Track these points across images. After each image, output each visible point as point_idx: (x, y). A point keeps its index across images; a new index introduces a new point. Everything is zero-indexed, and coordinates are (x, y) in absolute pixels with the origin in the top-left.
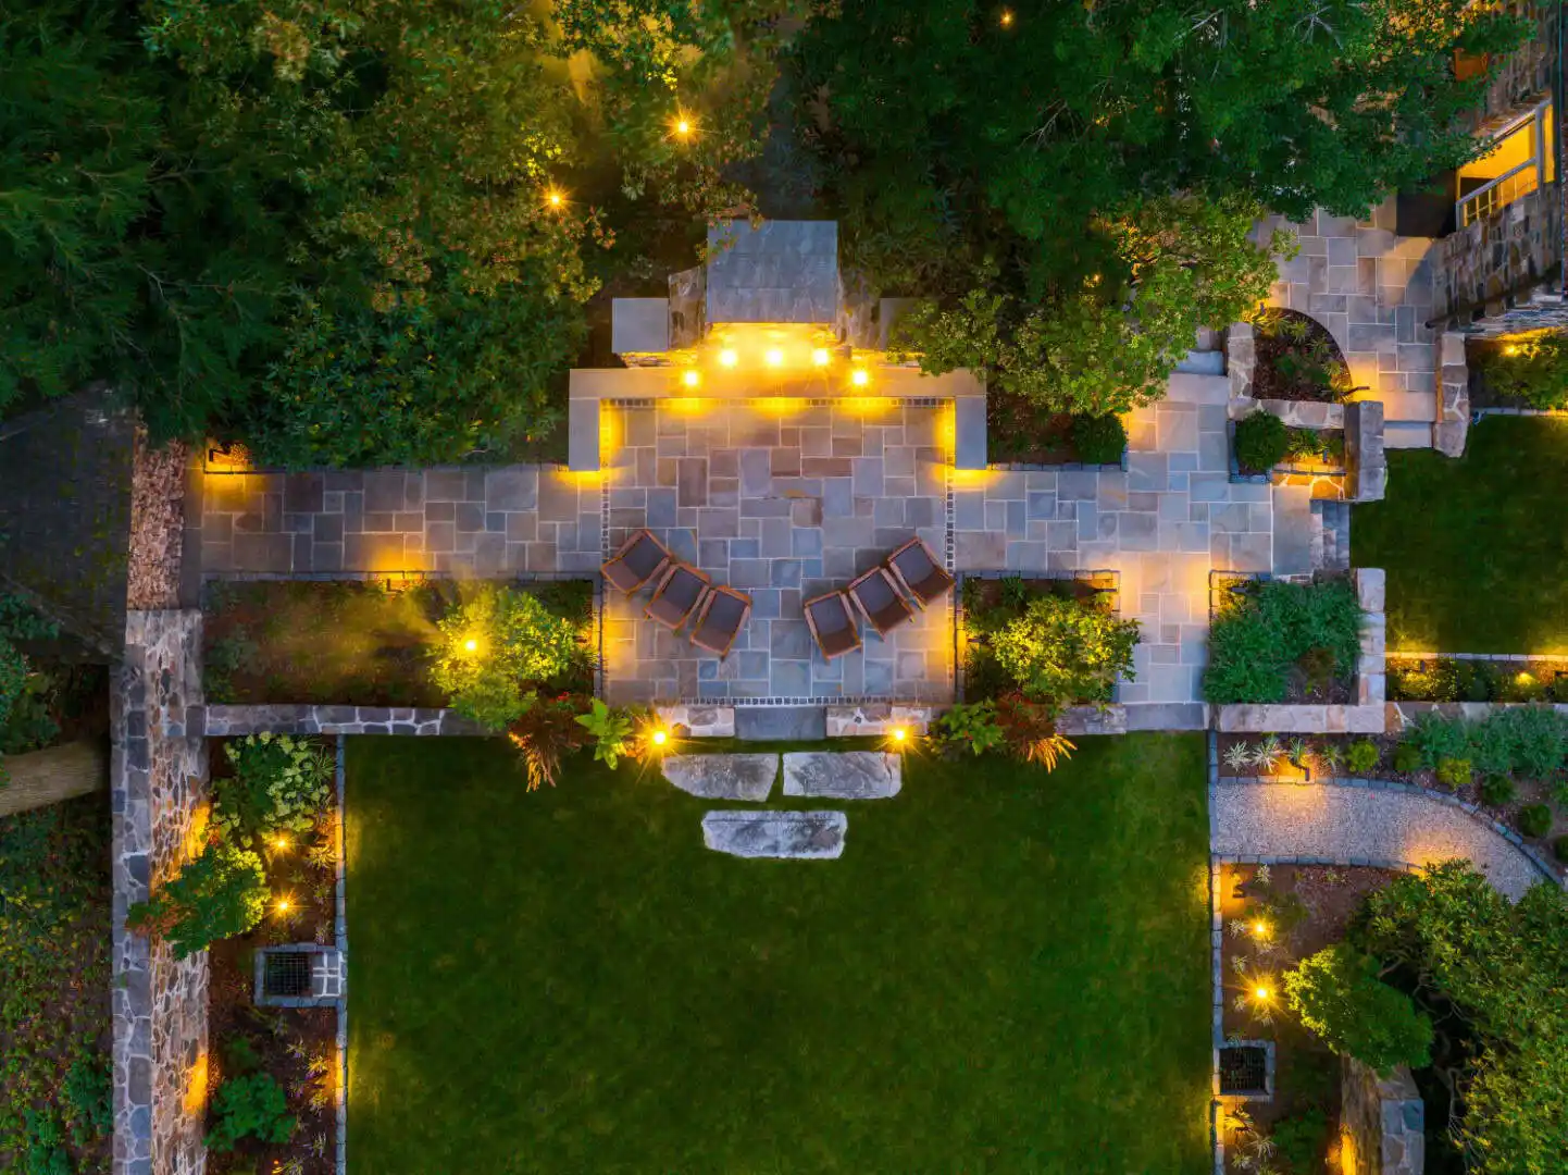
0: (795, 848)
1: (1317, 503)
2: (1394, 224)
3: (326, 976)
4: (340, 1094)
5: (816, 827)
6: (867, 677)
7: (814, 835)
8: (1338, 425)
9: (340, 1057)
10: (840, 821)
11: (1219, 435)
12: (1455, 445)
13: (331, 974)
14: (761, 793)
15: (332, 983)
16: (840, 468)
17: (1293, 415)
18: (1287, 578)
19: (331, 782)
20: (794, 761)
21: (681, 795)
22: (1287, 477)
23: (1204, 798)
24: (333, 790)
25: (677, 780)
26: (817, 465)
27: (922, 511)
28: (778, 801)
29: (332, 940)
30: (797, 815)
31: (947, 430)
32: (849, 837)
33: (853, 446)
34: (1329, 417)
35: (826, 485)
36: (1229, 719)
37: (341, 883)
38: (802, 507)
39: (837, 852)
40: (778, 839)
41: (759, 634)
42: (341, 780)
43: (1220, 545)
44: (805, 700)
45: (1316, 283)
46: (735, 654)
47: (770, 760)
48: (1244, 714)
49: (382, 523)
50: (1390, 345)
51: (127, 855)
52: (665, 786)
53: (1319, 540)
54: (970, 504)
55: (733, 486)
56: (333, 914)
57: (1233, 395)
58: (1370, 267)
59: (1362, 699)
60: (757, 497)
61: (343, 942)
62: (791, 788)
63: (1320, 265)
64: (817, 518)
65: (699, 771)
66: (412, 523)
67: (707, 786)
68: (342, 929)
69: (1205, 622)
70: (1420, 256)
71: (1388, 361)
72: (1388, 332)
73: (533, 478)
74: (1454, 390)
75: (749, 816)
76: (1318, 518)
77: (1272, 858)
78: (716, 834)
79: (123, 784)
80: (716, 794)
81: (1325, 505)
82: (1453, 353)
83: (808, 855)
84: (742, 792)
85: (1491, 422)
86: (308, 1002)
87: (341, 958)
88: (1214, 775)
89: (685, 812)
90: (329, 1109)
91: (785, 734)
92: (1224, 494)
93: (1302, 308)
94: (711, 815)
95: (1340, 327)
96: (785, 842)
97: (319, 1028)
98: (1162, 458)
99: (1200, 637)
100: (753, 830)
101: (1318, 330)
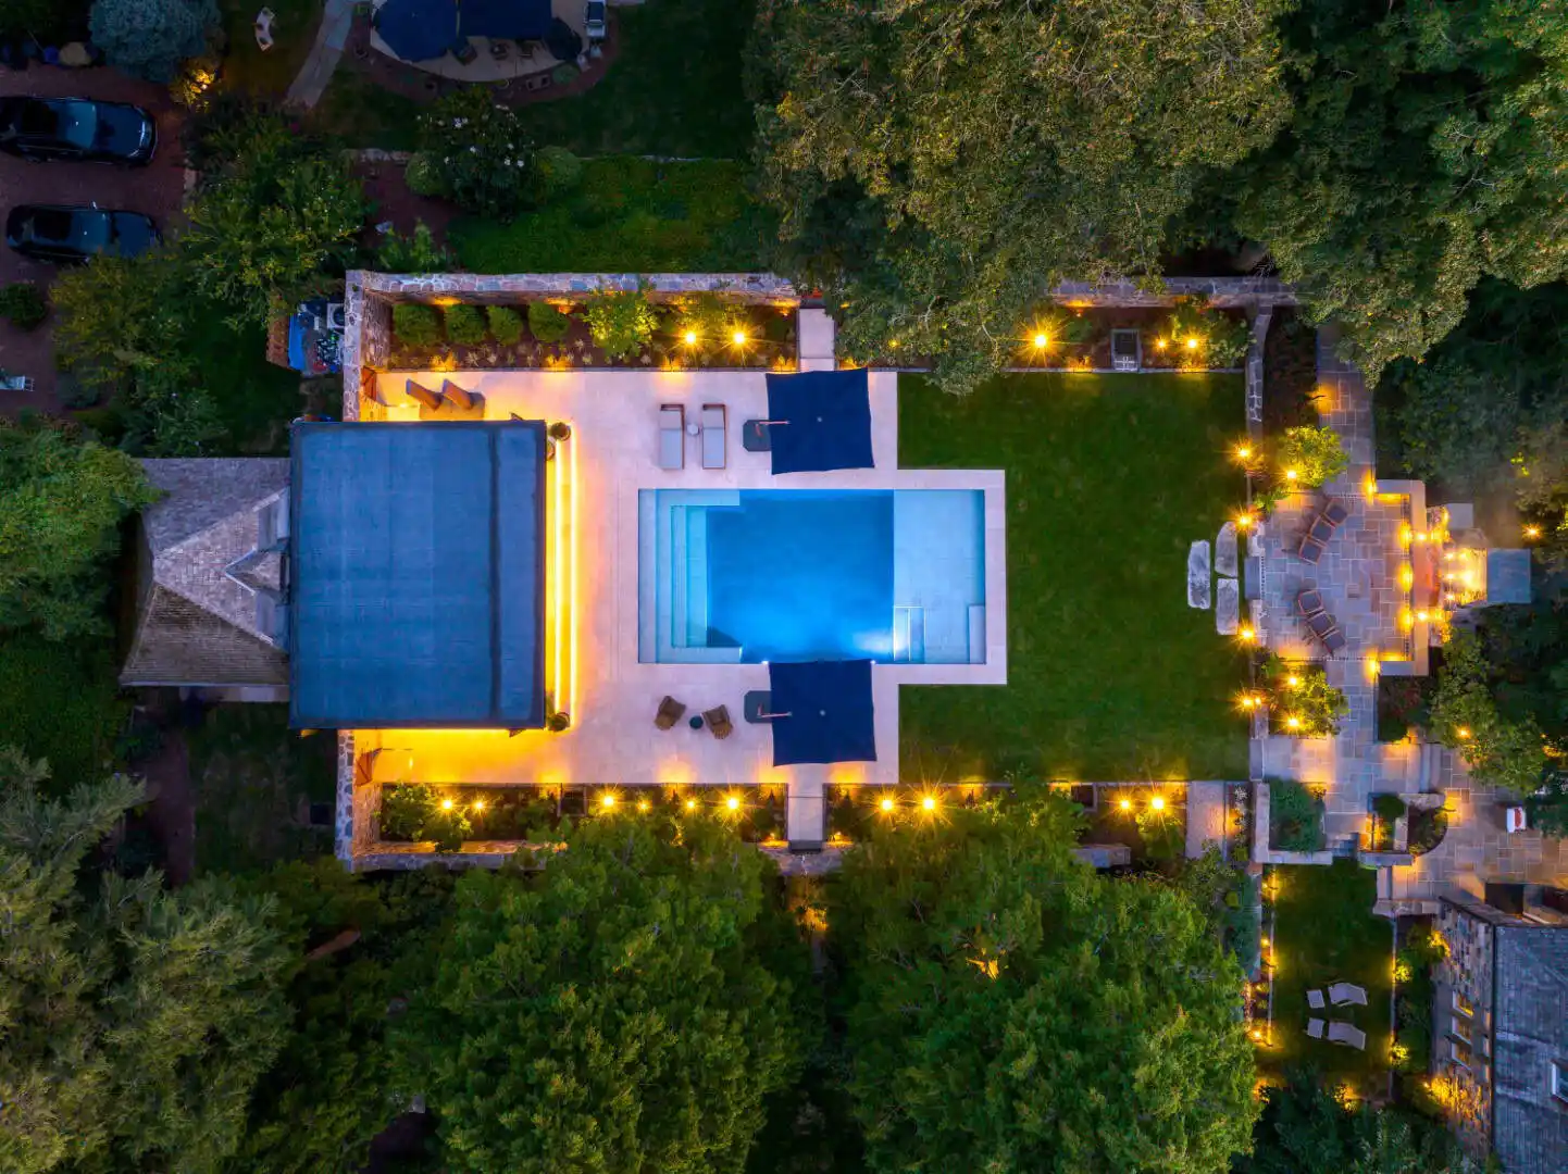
0: (1193, 584)
1: (1357, 835)
2: (1491, 882)
3: (1124, 362)
4: (1070, 370)
5: (1203, 594)
6: (1275, 620)
7: (1199, 592)
8: (1396, 847)
9: (1089, 370)
10: (1206, 606)
11: (1390, 789)
12: (1380, 910)
13: (1126, 365)
14: (1218, 569)
15: (1121, 365)
16: (1375, 606)
17: (1401, 824)
18: (1322, 820)
19: (1221, 366)
20: (1234, 584)
21: (1217, 531)
22: (1371, 821)
23: (1216, 778)
24: (1216, 367)
25: (1225, 529)
26: (1376, 597)
27: (1355, 646)
28: (1215, 577)
29: (1144, 365)
30: (1209, 586)
31: (1393, 657)
32: (1198, 610)
33: (1386, 613)
34: (1400, 842)
35: (1367, 600)
36: (1262, 789)
37: (1171, 370)
38: (1356, 591)
39: (1191, 604)
40: (1197, 576)
41: (1294, 568)
42: (1223, 371)
43: (1336, 788)
44: (1264, 589)
45: (1460, 842)
46: (1285, 557)
47: (1235, 573)
48: (1265, 795)
49: (1345, 390)
50: (1430, 878)
51: (1214, 284)
52: (1221, 524)
53: (1337, 838)
54: (1357, 668)
55: (1365, 556)
56: (1158, 367)
57: (1411, 796)
58: (1469, 869)
59: (1273, 853)
60: (1361, 568)
61: (1143, 371)
62: (1222, 583)
63: (1470, 844)
64: (1351, 596)
65: (1230, 539)
66: (1345, 404)
67: (1222, 544)
68: (1151, 371)
69: (1303, 780)
70: (1475, 893)
71: (1423, 876)
72: (1437, 878)
73: (1368, 461)
74: (1410, 907)
75: (1208, 563)
76: (1349, 837)
77: (1189, 810)
78: (1199, 547)
79: (1245, 282)
80: (1218, 546)
81: (1356, 838)
82: (1428, 908)
83: (1189, 591)
84: (1219, 560)
85: (1390, 928)
86: (1113, 354)
87: (1133, 370)
88: (1229, 783)
89: (1209, 532)
90: (1065, 365)
91: (1248, 580)
92: (1363, 790)
93: (1447, 834)
94: (1208, 545)
95: (1440, 852)
96: (1196, 579)
97: (1102, 360)
98: (1380, 761)
99: (1295, 778)
100: (1201, 564)
101: (1438, 840)
